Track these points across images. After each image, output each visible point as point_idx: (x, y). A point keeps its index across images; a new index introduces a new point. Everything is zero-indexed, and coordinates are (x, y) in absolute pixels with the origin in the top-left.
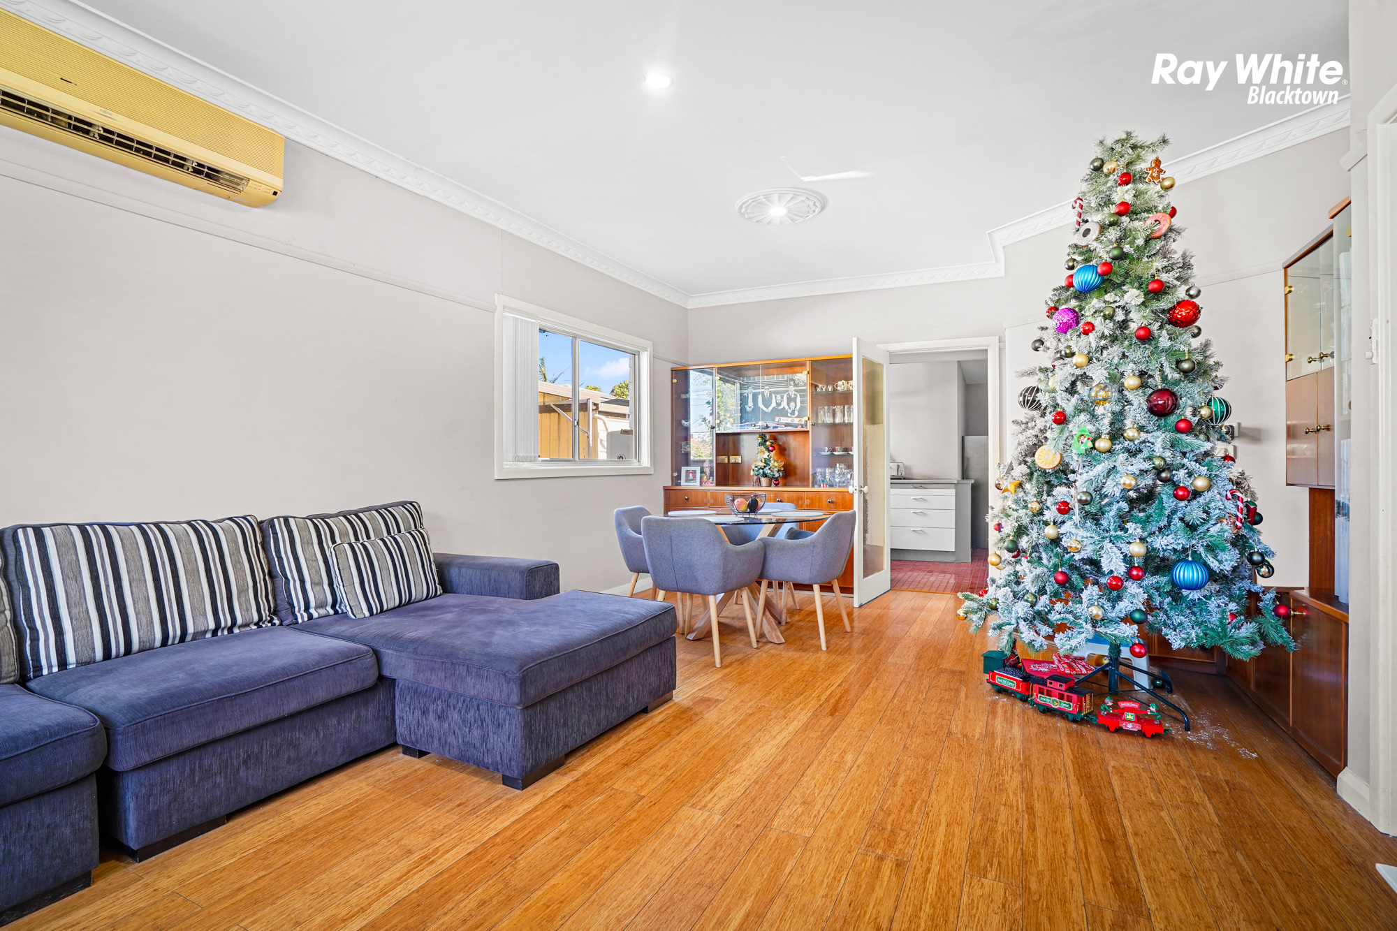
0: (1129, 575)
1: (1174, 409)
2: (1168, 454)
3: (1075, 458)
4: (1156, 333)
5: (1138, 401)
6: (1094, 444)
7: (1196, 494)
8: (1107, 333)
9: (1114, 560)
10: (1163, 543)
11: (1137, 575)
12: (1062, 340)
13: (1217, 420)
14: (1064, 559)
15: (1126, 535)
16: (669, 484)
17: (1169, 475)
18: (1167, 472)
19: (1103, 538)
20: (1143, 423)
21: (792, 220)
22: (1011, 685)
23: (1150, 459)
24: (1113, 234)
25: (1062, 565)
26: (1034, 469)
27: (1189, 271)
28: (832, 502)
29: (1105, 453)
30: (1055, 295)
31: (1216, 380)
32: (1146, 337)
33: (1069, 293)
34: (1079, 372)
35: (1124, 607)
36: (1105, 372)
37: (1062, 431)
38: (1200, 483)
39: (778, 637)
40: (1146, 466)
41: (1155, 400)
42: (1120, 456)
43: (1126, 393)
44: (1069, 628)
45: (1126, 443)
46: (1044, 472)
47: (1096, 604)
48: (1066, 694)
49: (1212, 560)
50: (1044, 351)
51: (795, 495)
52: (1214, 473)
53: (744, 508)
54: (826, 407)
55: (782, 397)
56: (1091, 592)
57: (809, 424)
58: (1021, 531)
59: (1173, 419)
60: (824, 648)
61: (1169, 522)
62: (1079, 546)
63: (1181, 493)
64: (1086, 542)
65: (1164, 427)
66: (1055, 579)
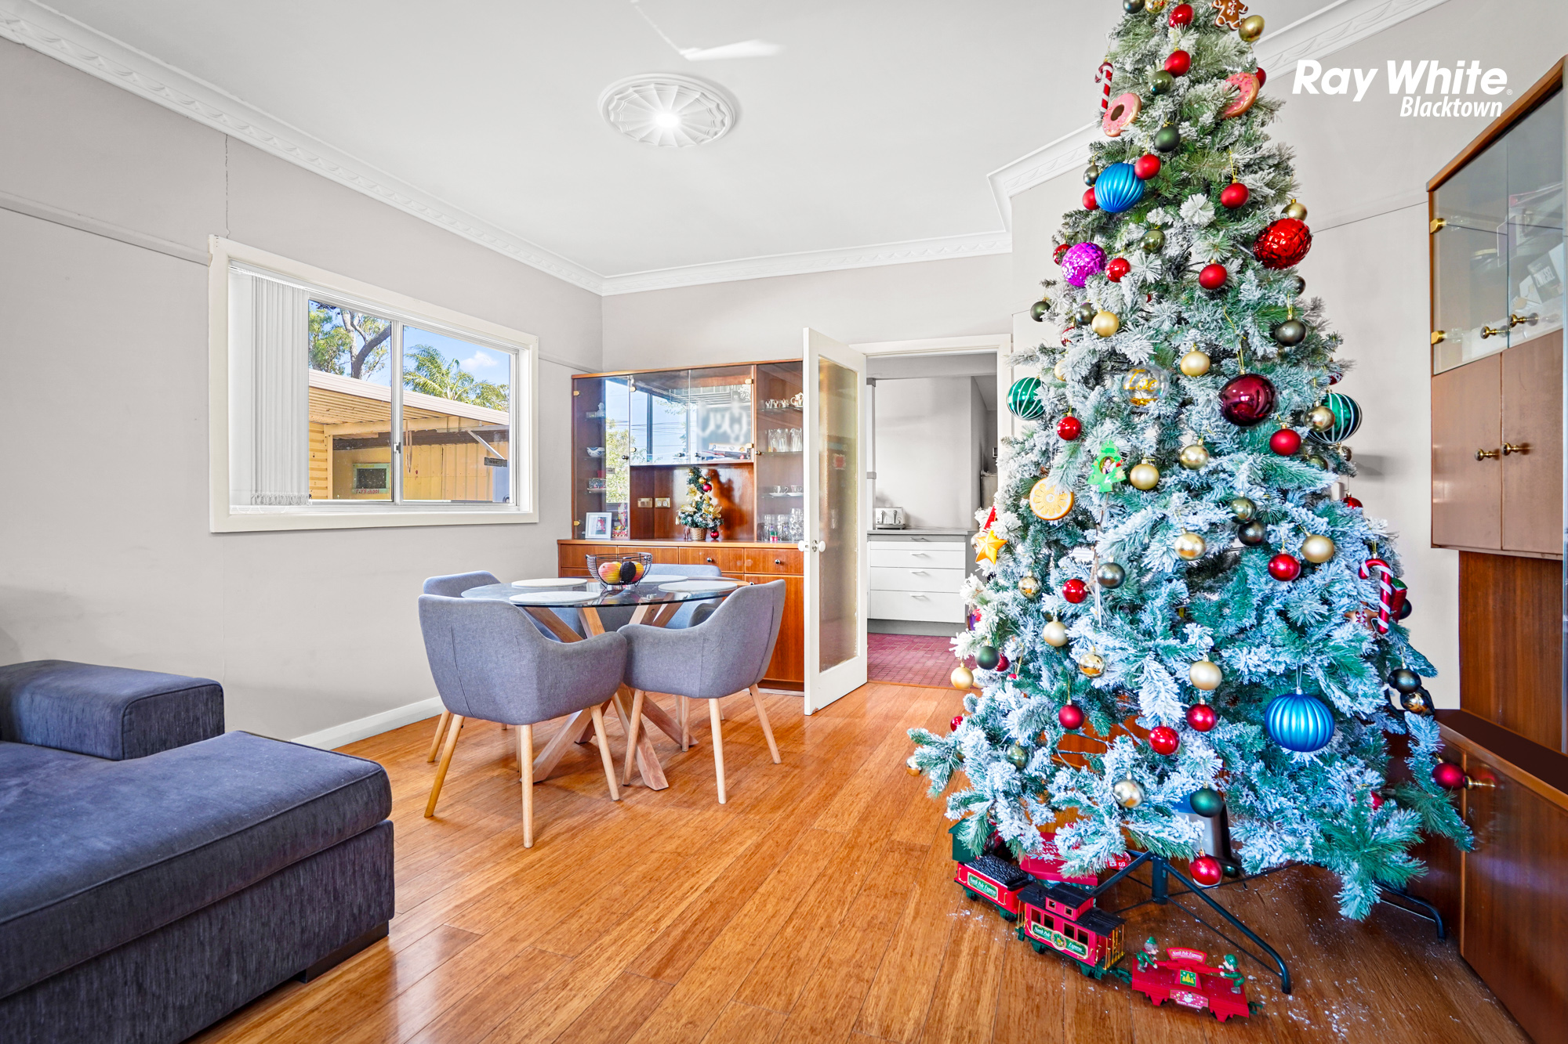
0: (1189, 722)
1: (1269, 410)
2: (1258, 493)
3: (1096, 500)
4: (1235, 278)
5: (1205, 398)
6: (1128, 476)
7: (1309, 567)
8: (1151, 278)
9: (1162, 695)
10: (1250, 663)
11: (1204, 721)
12: (1078, 299)
13: (1337, 433)
14: (1077, 681)
15: (1184, 646)
16: (567, 536)
17: (1260, 533)
18: (1256, 526)
19: (1144, 650)
20: (1213, 436)
21: (694, 139)
22: (992, 893)
23: (1225, 503)
24: (1162, 107)
25: (1073, 691)
26: (1031, 520)
27: (1288, 178)
28: (782, 563)
29: (1147, 491)
30: (1067, 224)
31: (1332, 365)
32: (1217, 285)
33: (1090, 219)
34: (1103, 346)
35: (1180, 782)
36: (1146, 343)
37: (1074, 453)
38: (1317, 548)
39: (657, 779)
40: (1221, 515)
41: (1235, 395)
42: (1176, 495)
43: (1183, 382)
44: (1082, 818)
45: (1185, 473)
46: (1046, 526)
47: (1129, 776)
48: (1077, 929)
49: (1338, 693)
50: (1050, 319)
51: (731, 552)
52: (1339, 529)
53: (613, 576)
54: (779, 431)
55: (723, 417)
56: (1121, 753)
57: (754, 452)
58: (1005, 628)
59: (1265, 430)
60: (722, 800)
61: (1260, 618)
62: (1100, 666)
63: (1282, 567)
64: (1113, 657)
65: (1250, 444)
66: (1061, 718)
